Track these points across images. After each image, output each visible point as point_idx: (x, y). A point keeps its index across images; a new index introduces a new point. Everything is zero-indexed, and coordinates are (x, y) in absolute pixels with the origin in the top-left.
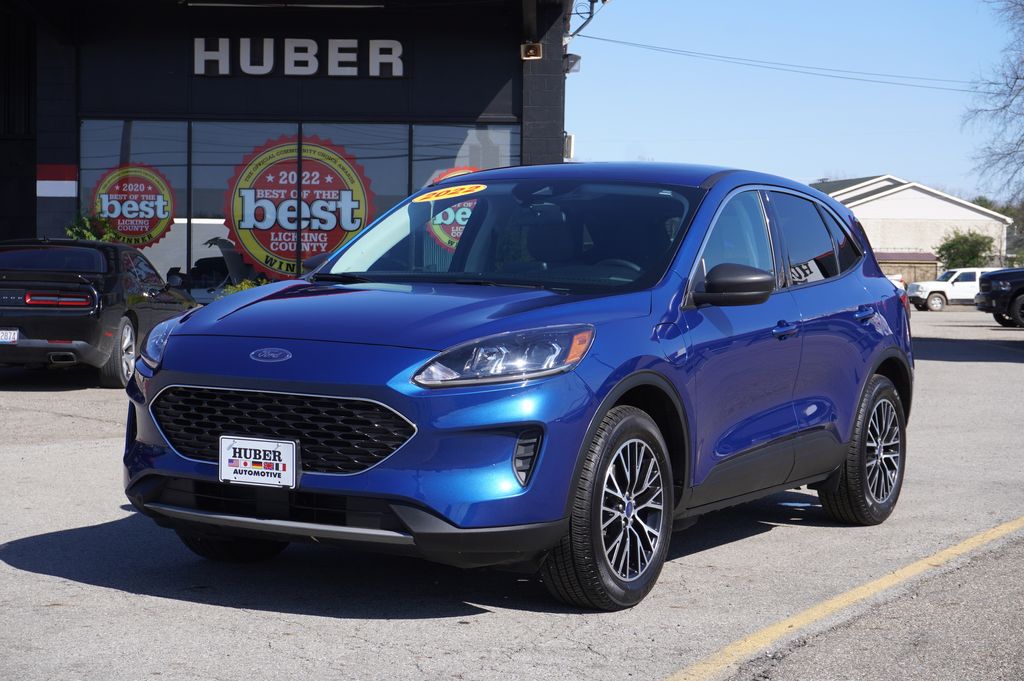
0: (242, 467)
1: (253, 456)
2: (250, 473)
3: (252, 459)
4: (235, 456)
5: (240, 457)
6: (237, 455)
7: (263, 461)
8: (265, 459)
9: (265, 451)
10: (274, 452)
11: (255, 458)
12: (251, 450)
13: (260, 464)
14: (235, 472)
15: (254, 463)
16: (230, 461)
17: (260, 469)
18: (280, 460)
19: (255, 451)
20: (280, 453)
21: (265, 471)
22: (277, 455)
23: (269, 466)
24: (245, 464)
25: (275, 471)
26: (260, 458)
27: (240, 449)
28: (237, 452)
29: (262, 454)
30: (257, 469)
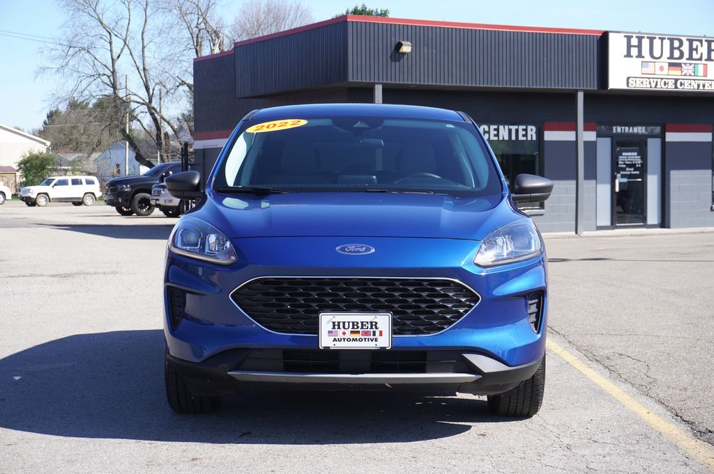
0: (340, 336)
1: (351, 326)
2: (349, 340)
3: (350, 329)
4: (334, 328)
5: (339, 328)
6: (336, 327)
7: (361, 330)
8: (362, 328)
9: (362, 323)
10: (371, 323)
11: (353, 328)
12: (349, 322)
13: (358, 332)
14: (335, 340)
15: (352, 332)
16: (330, 332)
17: (358, 336)
18: (376, 328)
19: (353, 323)
20: (376, 323)
21: (363, 337)
22: (374, 325)
23: (366, 333)
24: (344, 333)
25: (372, 337)
26: (358, 327)
27: (339, 323)
28: (336, 325)
29: (360, 325)
30: (355, 336)
